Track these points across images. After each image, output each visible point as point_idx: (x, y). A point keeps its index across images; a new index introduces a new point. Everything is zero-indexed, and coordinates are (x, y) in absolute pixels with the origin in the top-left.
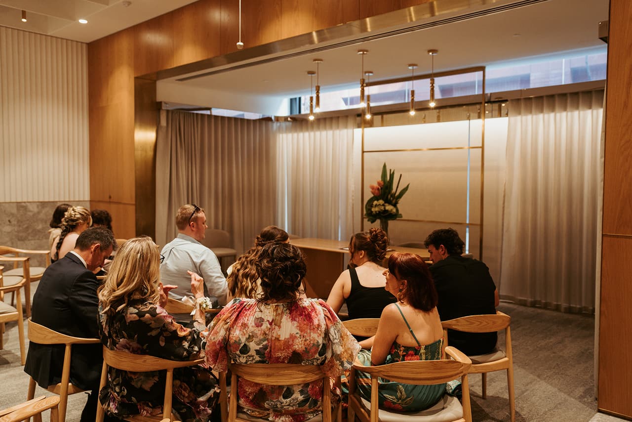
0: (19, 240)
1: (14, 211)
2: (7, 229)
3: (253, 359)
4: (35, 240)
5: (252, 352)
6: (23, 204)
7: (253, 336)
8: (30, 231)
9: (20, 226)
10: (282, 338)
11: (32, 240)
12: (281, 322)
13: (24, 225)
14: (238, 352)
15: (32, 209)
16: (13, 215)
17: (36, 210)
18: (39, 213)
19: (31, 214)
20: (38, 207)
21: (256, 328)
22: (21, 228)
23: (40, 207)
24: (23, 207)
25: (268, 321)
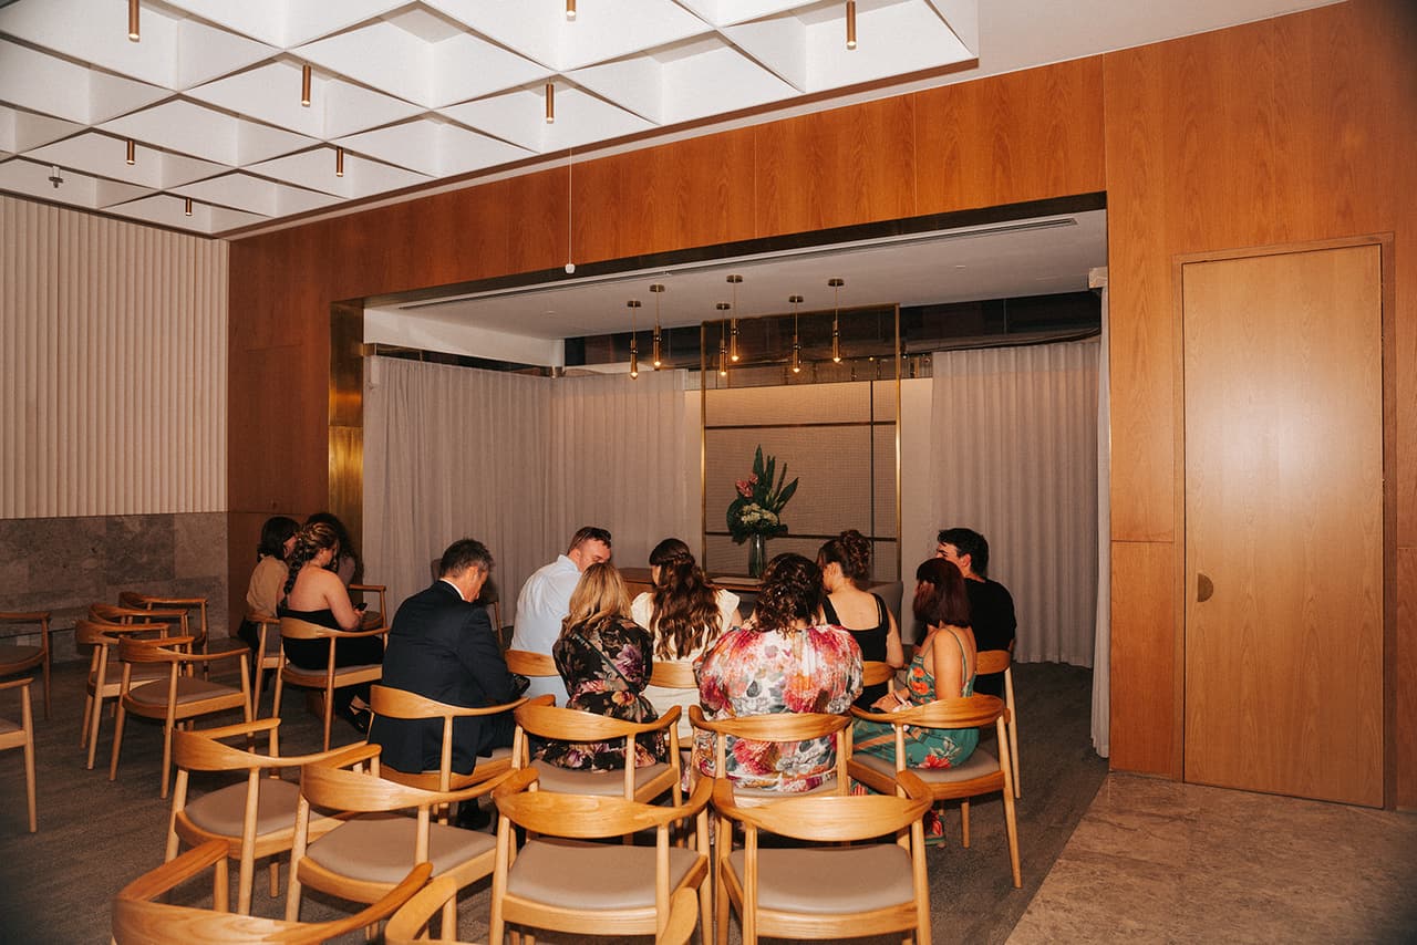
0: (109, 583)
1: (103, 532)
2: (89, 563)
3: (767, 703)
4: (136, 582)
5: (765, 693)
6: (117, 519)
7: (765, 670)
8: (128, 567)
9: (111, 559)
10: (806, 674)
11: (131, 583)
12: (801, 653)
13: (118, 556)
14: (745, 695)
15: (131, 528)
16: (100, 538)
17: (138, 529)
18: (143, 534)
19: (129, 537)
20: (141, 525)
21: (767, 659)
22: (113, 562)
23: (145, 525)
24: (116, 524)
25: (785, 651)
